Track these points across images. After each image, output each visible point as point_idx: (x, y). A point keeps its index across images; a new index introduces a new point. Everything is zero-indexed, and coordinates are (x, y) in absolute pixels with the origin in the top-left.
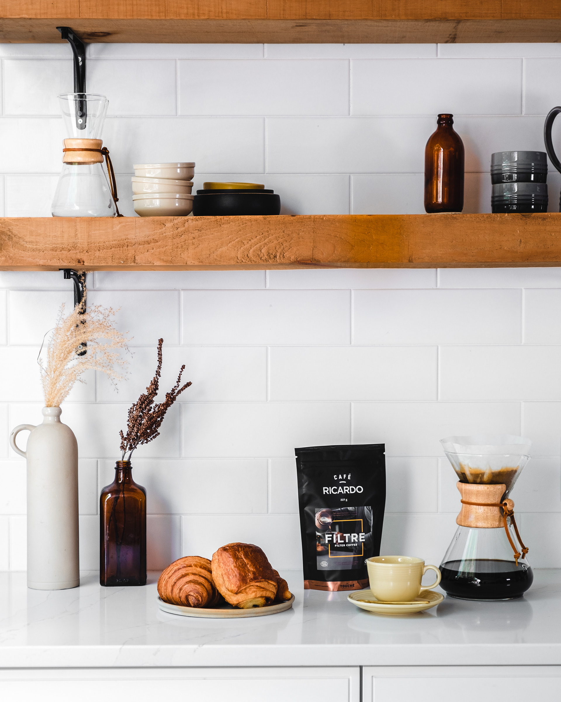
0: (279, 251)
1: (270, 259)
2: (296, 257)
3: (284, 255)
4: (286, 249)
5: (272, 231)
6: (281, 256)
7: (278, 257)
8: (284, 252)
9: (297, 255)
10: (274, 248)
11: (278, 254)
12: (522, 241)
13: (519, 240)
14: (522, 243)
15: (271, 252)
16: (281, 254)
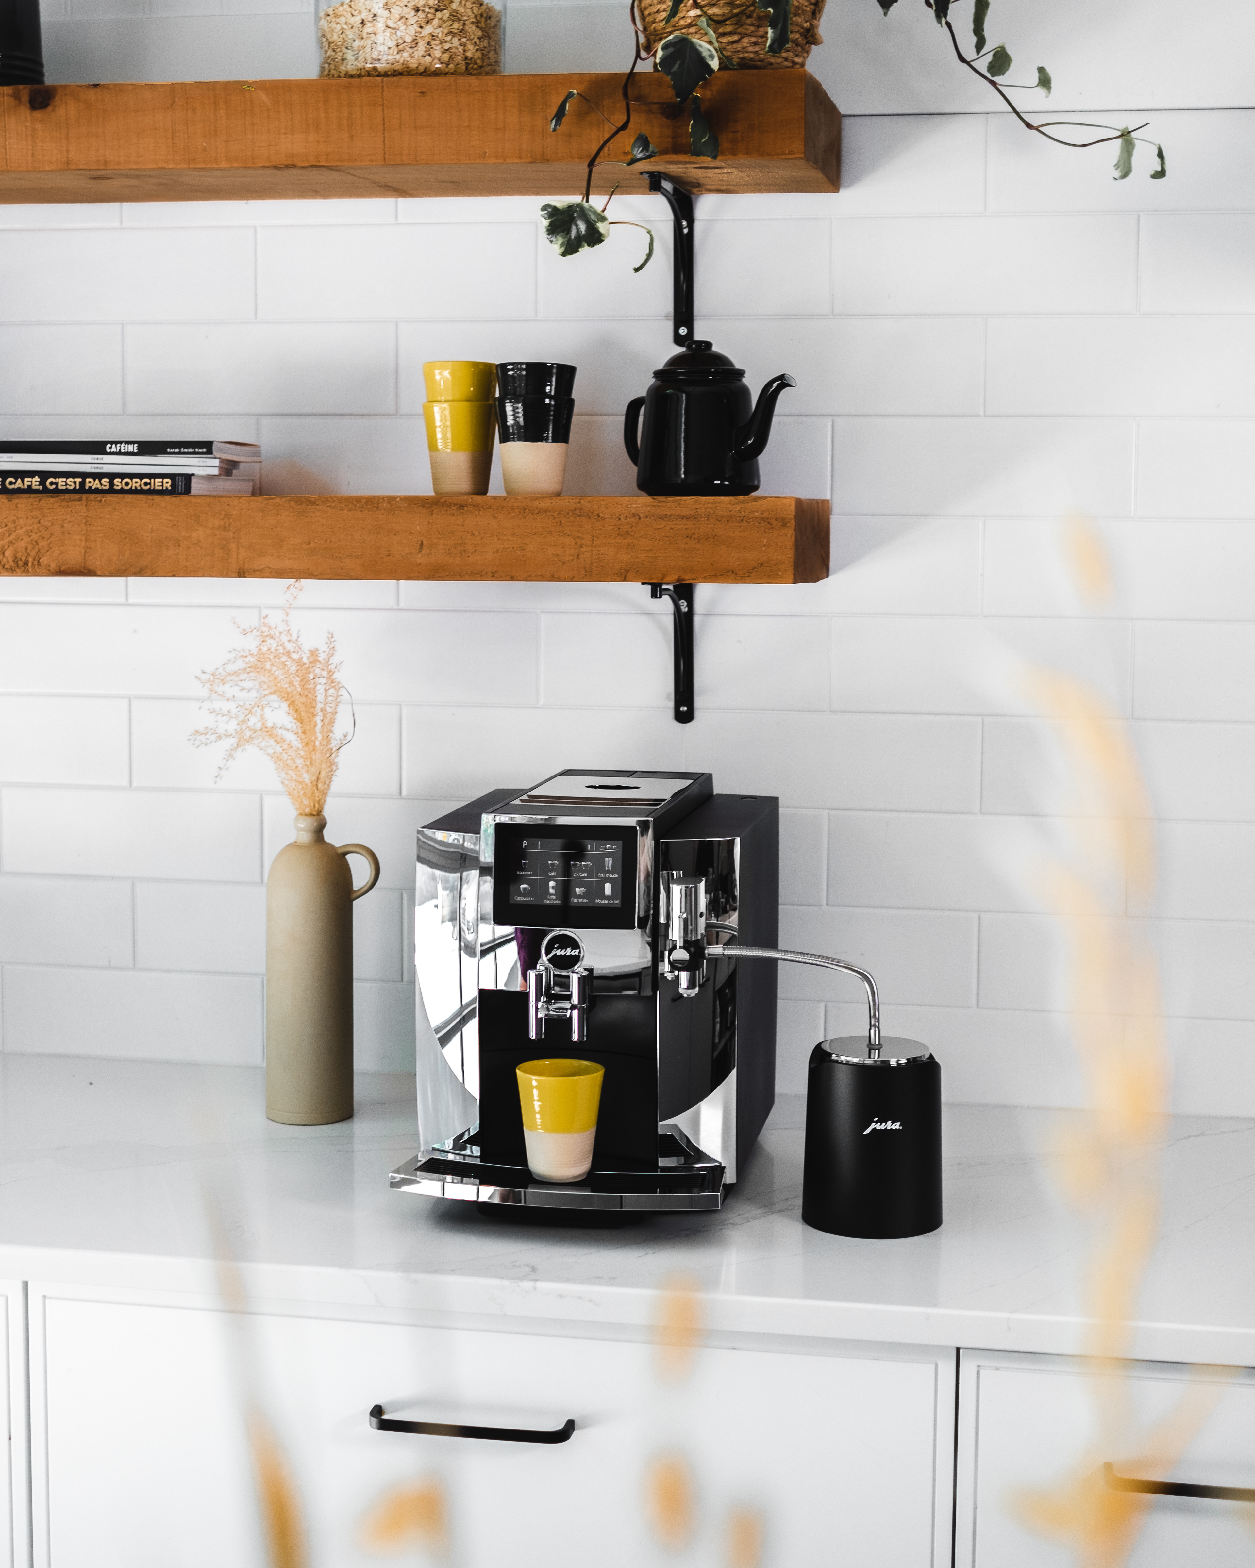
0: (33, 553)
1: (18, 568)
2: (58, 565)
3: (40, 561)
4: (42, 551)
5: (22, 522)
6: (36, 563)
7: (30, 564)
8: (40, 556)
9: (61, 561)
10: (24, 550)
11: (30, 560)
12: (425, 543)
13: (419, 543)
14: (425, 548)
15: (19, 555)
16: (34, 559)
